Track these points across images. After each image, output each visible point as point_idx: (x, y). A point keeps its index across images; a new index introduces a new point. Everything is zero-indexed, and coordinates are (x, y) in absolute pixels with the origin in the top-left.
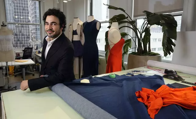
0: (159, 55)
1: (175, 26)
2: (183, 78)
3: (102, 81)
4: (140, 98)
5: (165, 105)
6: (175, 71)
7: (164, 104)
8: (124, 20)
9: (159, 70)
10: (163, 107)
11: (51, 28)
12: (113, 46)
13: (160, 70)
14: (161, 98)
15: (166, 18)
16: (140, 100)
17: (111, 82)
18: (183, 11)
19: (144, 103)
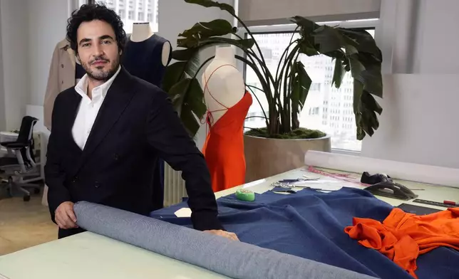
0: (325, 135)
1: (378, 60)
2: (415, 192)
3: (231, 210)
4: (362, 240)
5: (426, 250)
6: (389, 177)
7: (421, 249)
8: (223, 36)
9: (344, 174)
10: (420, 255)
11: (102, 53)
12: (222, 113)
13: (344, 176)
14: (409, 237)
15: (354, 40)
16: (365, 243)
17: (262, 210)
18: (379, 17)
19: (378, 250)
